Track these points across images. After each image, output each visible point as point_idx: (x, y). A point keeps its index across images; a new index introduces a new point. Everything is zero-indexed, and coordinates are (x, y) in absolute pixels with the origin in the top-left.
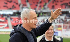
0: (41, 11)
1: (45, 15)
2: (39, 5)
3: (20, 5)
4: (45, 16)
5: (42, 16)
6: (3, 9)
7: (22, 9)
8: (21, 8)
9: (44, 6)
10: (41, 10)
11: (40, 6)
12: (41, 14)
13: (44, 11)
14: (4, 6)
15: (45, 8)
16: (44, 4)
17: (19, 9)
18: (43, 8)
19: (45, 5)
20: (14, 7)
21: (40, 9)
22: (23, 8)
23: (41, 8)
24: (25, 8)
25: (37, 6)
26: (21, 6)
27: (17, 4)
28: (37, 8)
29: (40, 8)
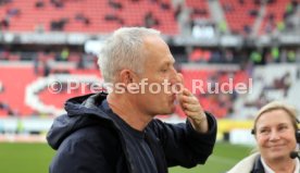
0: (274, 40)
1: (292, 55)
2: (263, 11)
3: (177, 13)
4: (289, 61)
5: (278, 61)
6: (103, 30)
7: (188, 31)
8: (186, 25)
9: (286, 15)
10: (276, 33)
11: (271, 17)
12: (275, 53)
13: (289, 39)
14: (109, 19)
15: (290, 27)
16: (288, 7)
17: (175, 30)
18: (281, 25)
19: (291, 13)
20: (151, 22)
21: (268, 32)
22: (192, 25)
23: (274, 26)
24: (201, 26)
25: (254, 14)
26: (184, 17)
27: (166, 7)
28: (258, 24)
29: (268, 25)
